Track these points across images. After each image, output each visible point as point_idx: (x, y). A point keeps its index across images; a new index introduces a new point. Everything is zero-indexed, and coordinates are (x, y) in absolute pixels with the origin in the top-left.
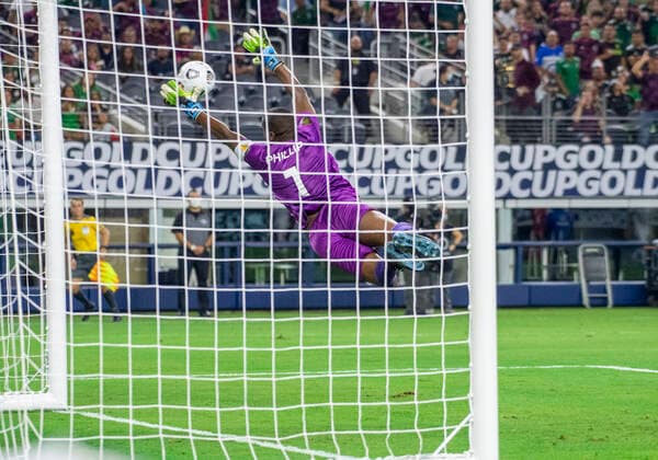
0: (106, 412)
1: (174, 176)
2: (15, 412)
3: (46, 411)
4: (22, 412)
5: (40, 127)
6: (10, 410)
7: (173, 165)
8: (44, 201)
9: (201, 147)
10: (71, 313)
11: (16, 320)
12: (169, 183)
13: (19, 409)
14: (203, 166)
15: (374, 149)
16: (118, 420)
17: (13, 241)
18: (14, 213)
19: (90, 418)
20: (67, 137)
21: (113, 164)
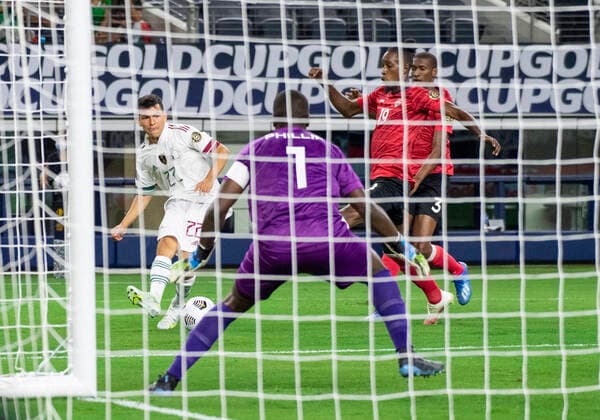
0: (153, 401)
1: (227, 89)
2: (33, 400)
3: (74, 398)
4: (44, 399)
5: (63, 26)
6: (14, 397)
7: (225, 74)
8: (67, 123)
9: (260, 50)
10: (106, 271)
11: (35, 278)
12: (219, 97)
13: (39, 396)
14: (263, 74)
15: (491, 52)
16: (164, 410)
17: (30, 177)
18: (31, 139)
19: (128, 409)
20: (99, 39)
21: (145, 73)
